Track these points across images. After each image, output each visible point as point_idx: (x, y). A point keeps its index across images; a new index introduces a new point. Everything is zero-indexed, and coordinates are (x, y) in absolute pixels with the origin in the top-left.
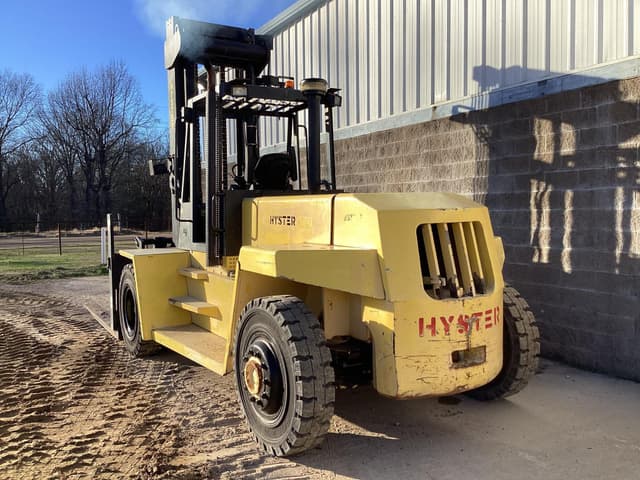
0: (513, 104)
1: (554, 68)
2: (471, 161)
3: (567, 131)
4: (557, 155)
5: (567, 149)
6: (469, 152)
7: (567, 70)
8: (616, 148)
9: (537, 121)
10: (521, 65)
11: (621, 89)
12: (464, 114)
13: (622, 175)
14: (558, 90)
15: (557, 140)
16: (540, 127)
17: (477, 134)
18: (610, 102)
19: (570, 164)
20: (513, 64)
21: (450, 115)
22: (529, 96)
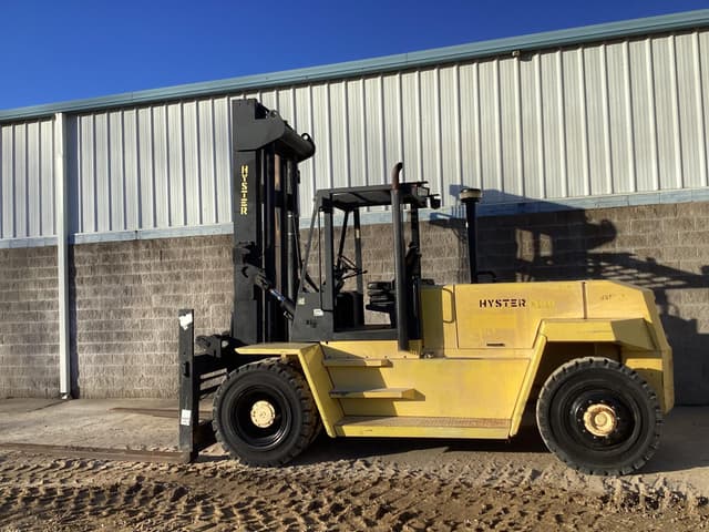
0: (495, 217)
1: (528, 196)
2: (454, 258)
3: (545, 240)
4: (537, 256)
5: (546, 252)
6: (451, 250)
7: (541, 197)
8: (585, 253)
9: (518, 231)
10: (499, 189)
11: (587, 215)
12: (443, 220)
13: (591, 270)
14: (536, 211)
15: (537, 246)
16: (521, 235)
17: (459, 237)
18: (580, 223)
19: (549, 262)
20: (491, 188)
21: (428, 219)
22: (511, 213)
